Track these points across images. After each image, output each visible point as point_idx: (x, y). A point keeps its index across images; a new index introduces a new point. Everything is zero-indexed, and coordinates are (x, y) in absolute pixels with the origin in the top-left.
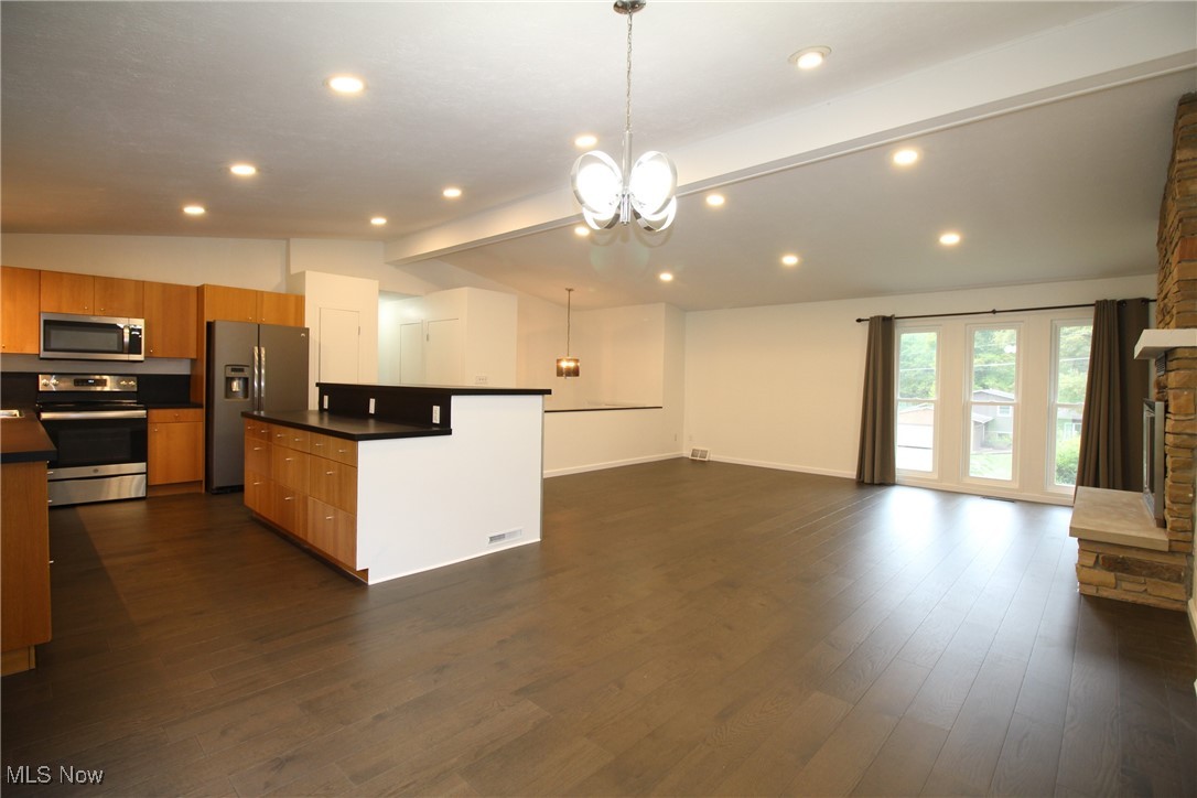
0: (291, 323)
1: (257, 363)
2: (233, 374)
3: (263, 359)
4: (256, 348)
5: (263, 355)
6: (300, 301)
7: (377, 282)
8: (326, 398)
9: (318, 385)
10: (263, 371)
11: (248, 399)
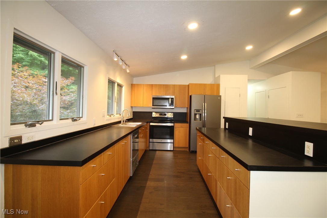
0: (215, 94)
1: (204, 108)
2: (196, 113)
3: (206, 107)
4: (204, 103)
5: (206, 106)
6: (218, 86)
7: (247, 75)
8: (227, 124)
9: (224, 118)
10: (206, 111)
11: (201, 121)
